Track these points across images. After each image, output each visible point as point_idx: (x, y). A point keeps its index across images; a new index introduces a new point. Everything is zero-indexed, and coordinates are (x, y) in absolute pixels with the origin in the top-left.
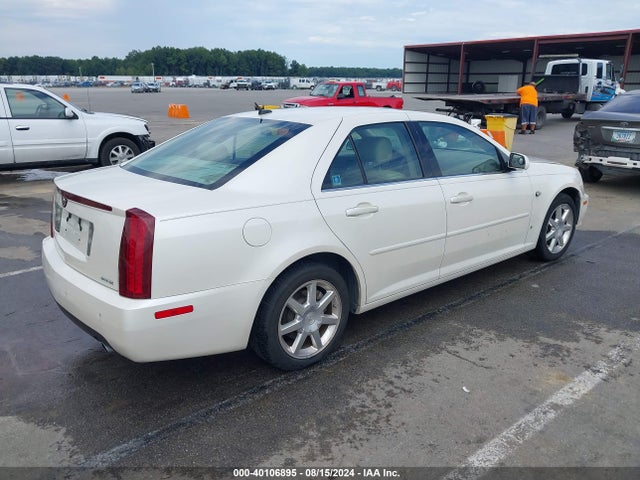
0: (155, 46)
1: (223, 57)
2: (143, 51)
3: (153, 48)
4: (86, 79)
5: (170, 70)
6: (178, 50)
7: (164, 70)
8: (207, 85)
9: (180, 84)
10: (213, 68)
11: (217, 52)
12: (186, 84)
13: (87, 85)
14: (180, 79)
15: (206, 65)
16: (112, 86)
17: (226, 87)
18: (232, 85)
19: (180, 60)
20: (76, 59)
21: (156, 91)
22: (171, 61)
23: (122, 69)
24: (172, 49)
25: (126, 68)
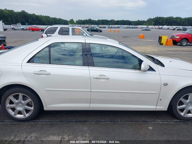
0: (157, 17)
1: (179, 20)
2: (152, 18)
3: (156, 17)
4: (134, 26)
5: (159, 24)
6: (164, 18)
7: (158, 24)
8: (168, 29)
9: (159, 28)
10: (175, 23)
11: (177, 18)
12: (161, 28)
13: (133, 28)
14: (161, 27)
15: (172, 22)
16: (139, 28)
17: (174, 29)
18: (176, 29)
19: (163, 21)
20: (133, 21)
21: (149, 30)
22: (161, 21)
23: (145, 24)
24: (162, 17)
25: (146, 23)
